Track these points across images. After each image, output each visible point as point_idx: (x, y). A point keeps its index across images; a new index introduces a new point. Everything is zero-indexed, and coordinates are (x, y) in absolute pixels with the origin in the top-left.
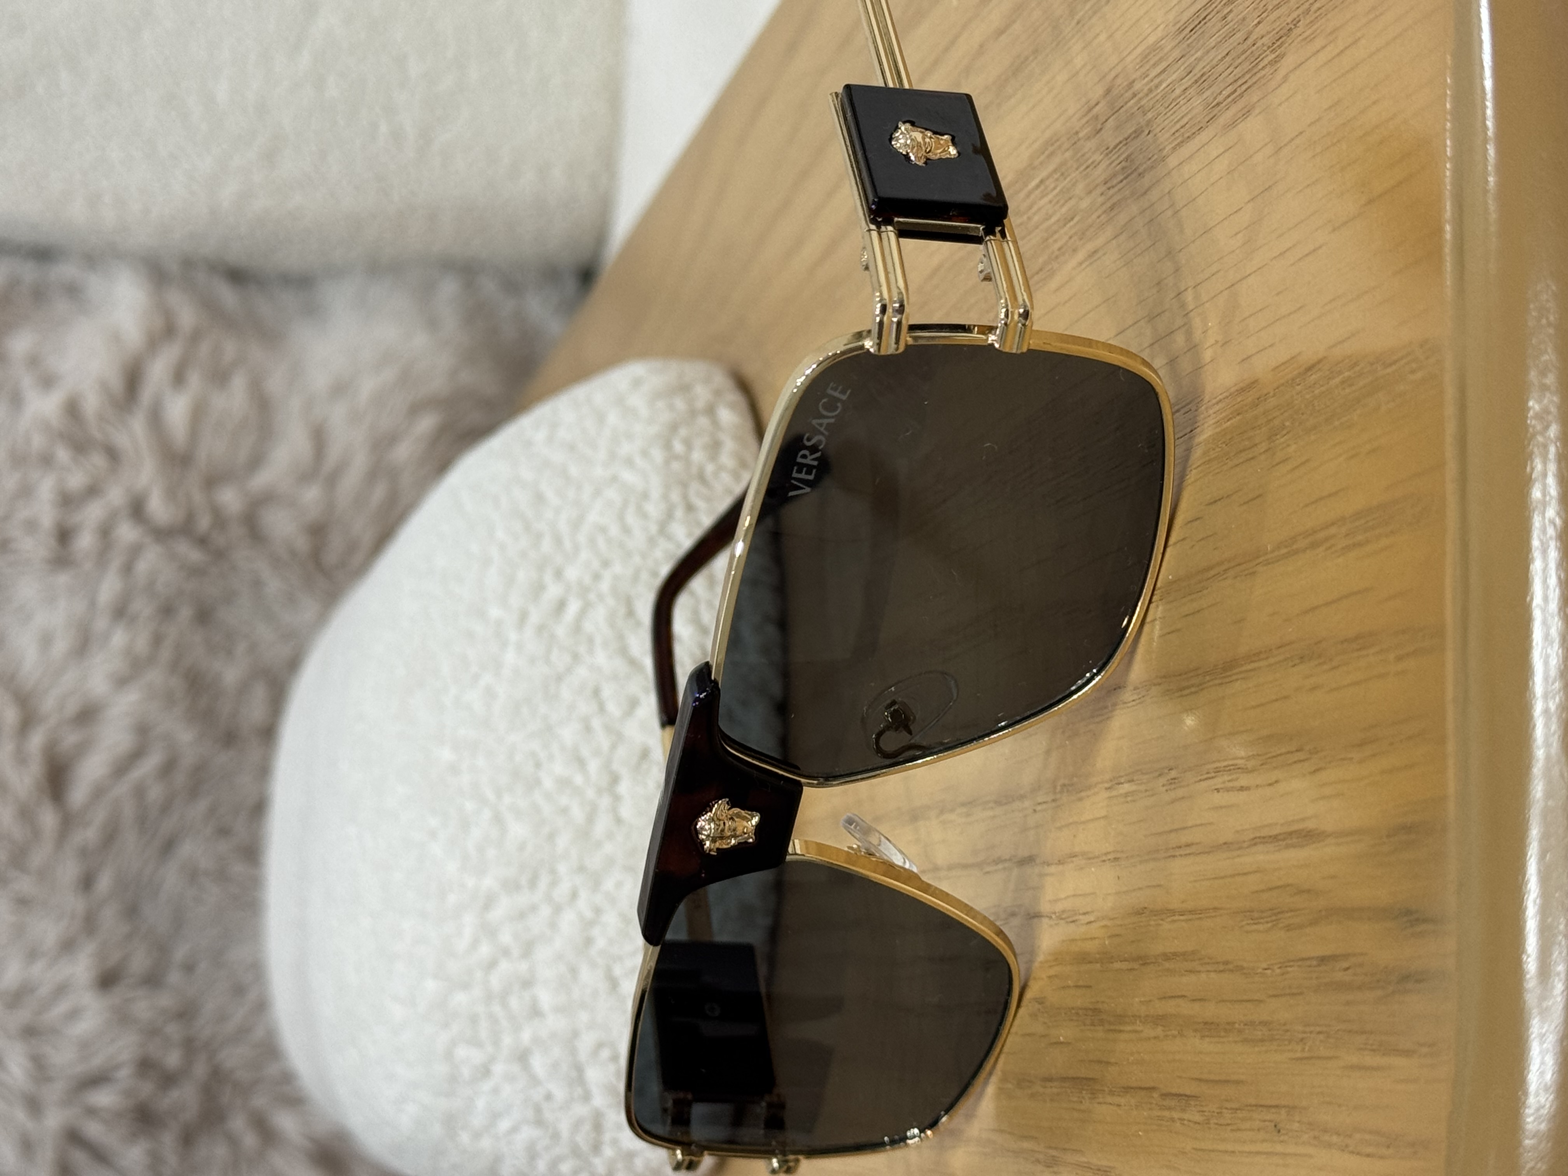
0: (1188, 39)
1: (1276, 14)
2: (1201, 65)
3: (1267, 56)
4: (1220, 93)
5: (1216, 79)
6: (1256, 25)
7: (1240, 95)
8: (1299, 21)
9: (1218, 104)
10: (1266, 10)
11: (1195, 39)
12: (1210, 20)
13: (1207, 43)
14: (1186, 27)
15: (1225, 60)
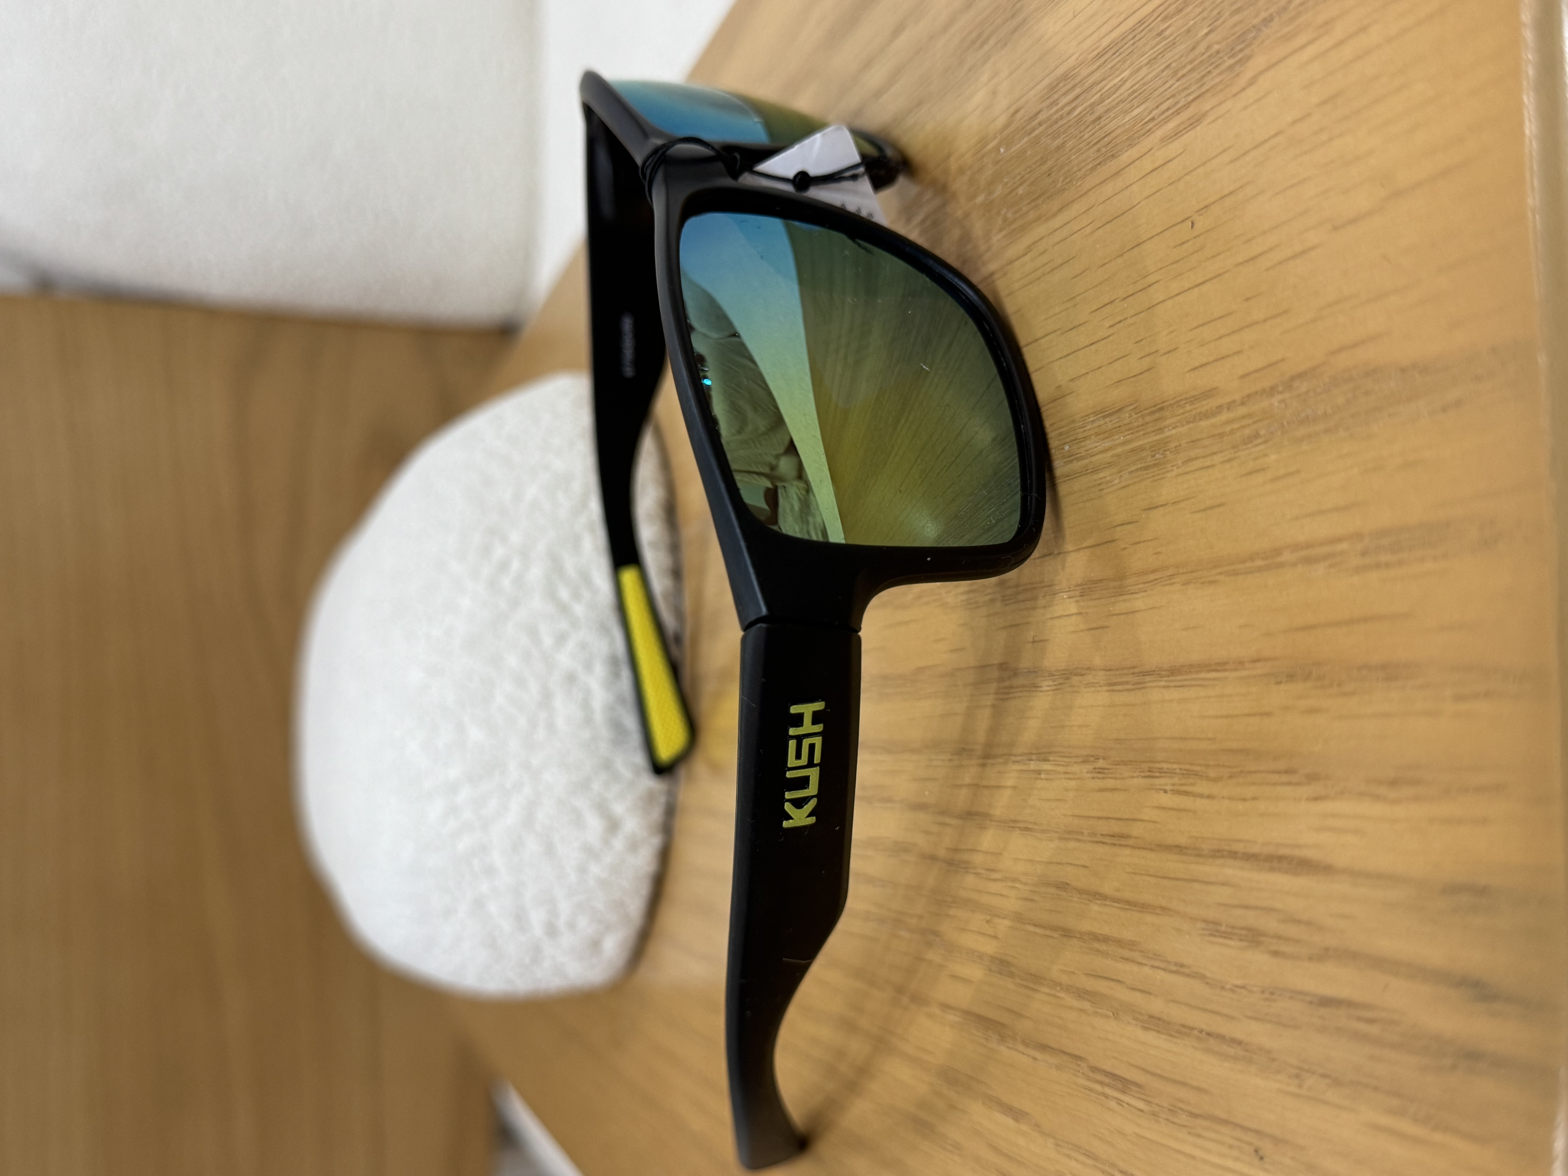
0: (1108, 64)
2: (1128, 84)
3: (1224, 62)
4: (1156, 108)
6: (1207, 34)
7: (1184, 106)
8: (1272, 20)
9: (1153, 119)
10: (1220, 17)
11: (1120, 61)
12: (1139, 40)
13: (1137, 63)
14: (1106, 52)
15: (1162, 76)
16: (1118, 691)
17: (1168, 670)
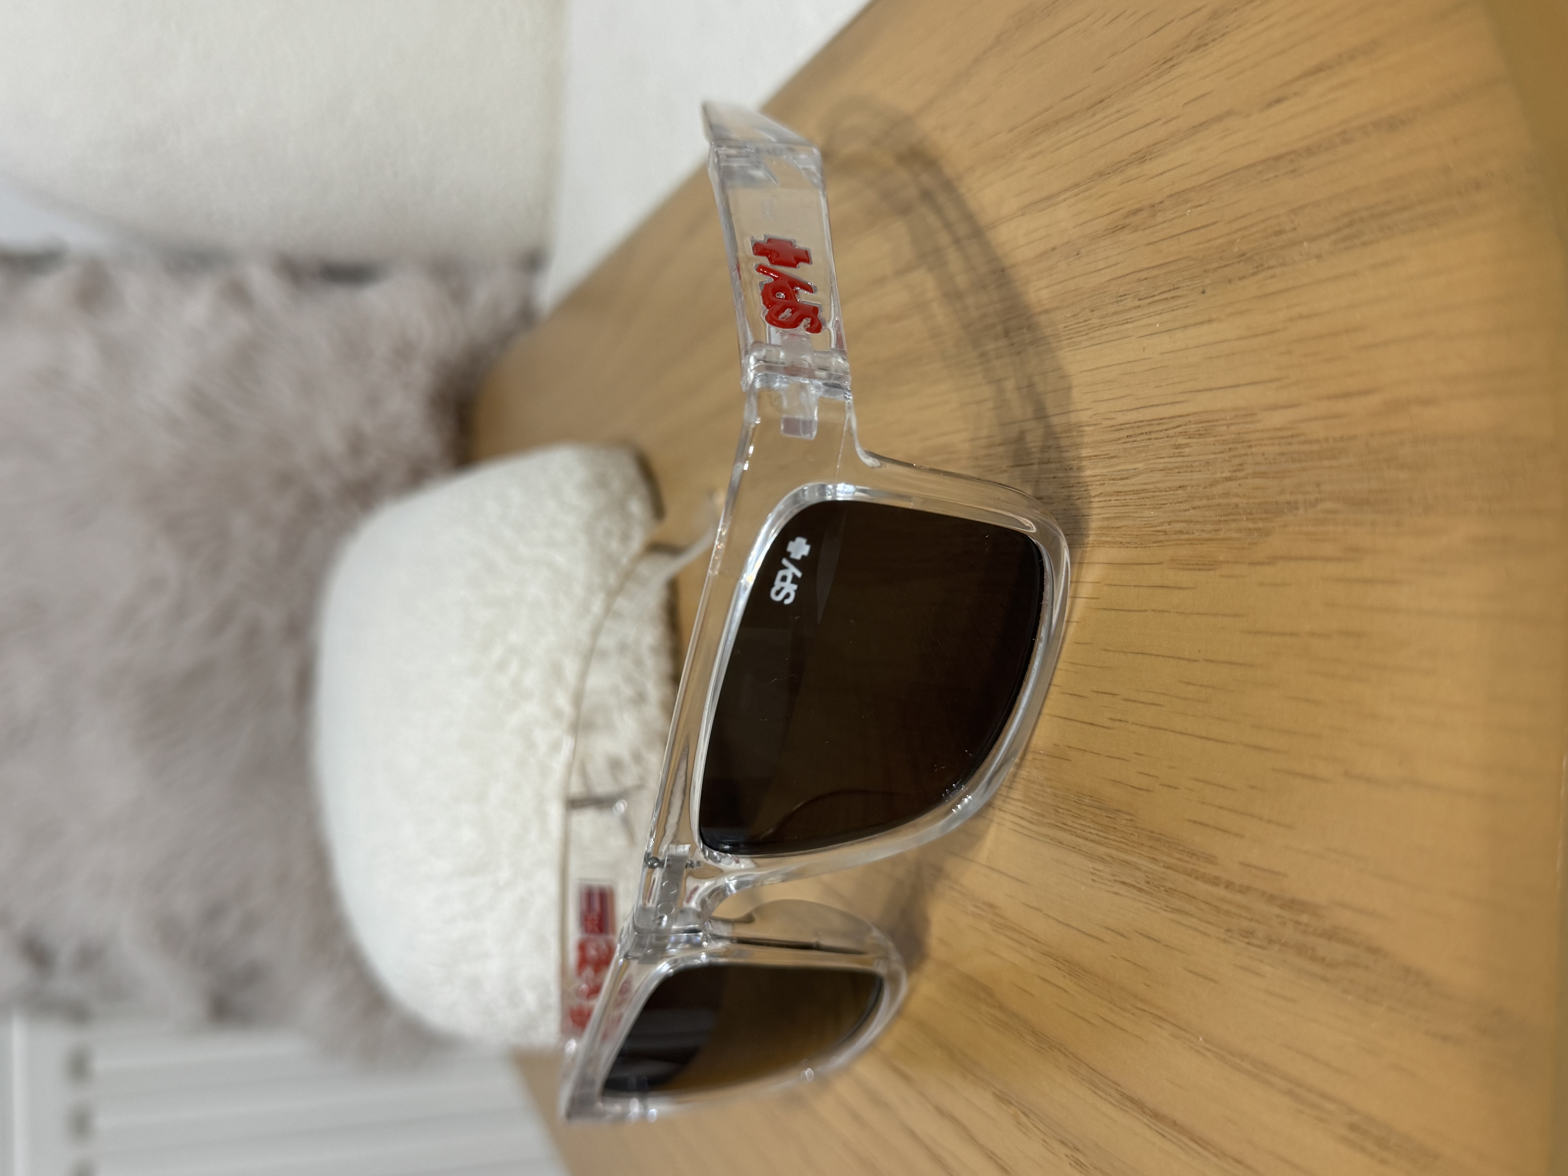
0: (1124, 443)
1: (1258, 482)
2: (1141, 479)
3: (1242, 520)
4: (1170, 523)
5: (1162, 504)
6: (1226, 478)
7: (1199, 540)
8: (1297, 508)
9: (1165, 532)
10: (1242, 470)
11: (1135, 448)
12: (1157, 439)
13: (1152, 462)
14: (1122, 429)
15: (1177, 492)
16: (1100, 1096)
17: (1151, 1111)
